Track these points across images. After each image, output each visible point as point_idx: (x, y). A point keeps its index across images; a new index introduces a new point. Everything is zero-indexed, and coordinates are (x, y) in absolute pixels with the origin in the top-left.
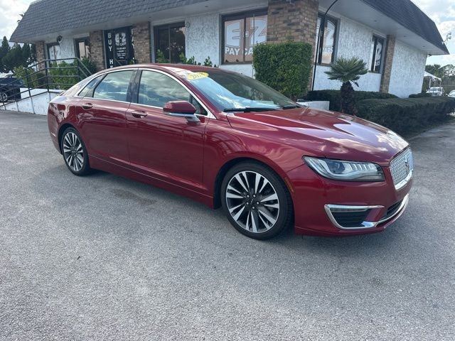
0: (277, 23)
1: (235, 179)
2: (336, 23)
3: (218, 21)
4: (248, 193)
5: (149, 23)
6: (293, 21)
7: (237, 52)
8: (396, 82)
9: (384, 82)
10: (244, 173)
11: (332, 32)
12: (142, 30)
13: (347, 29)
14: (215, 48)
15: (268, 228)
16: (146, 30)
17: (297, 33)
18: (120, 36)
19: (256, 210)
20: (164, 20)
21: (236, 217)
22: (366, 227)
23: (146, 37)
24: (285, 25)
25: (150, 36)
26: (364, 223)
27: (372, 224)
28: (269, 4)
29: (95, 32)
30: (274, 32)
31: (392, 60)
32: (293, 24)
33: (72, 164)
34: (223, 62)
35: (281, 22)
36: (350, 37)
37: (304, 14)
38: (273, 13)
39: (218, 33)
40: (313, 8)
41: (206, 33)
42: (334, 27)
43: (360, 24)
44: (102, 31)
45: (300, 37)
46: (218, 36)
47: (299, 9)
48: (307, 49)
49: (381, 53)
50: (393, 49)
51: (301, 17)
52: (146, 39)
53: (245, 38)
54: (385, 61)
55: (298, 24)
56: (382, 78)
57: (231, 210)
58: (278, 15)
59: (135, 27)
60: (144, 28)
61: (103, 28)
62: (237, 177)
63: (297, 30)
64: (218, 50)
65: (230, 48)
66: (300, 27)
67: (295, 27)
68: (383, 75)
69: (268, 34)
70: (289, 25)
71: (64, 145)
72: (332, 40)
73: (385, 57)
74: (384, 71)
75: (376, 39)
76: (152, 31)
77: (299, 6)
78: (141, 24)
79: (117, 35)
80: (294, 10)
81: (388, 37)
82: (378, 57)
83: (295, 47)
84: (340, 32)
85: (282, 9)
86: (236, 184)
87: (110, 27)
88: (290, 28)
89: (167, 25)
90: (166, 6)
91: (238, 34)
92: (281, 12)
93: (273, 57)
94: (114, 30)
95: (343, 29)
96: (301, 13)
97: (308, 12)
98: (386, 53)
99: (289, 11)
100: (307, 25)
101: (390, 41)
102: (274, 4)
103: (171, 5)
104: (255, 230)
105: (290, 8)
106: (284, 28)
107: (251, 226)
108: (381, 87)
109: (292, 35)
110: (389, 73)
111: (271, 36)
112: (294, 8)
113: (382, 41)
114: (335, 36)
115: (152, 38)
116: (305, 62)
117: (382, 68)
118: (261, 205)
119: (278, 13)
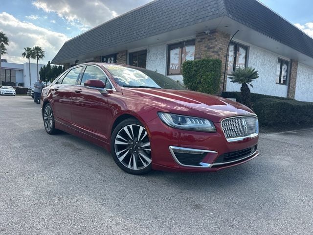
0: (201, 48)
1: (124, 130)
2: (246, 49)
3: (166, 48)
4: (132, 141)
5: (127, 51)
6: (211, 46)
7: (177, 67)
8: (302, 93)
9: (290, 91)
10: (131, 126)
11: (243, 55)
12: (122, 55)
13: (256, 53)
14: (164, 65)
15: (145, 165)
16: (124, 55)
17: (213, 54)
18: (111, 60)
19: (137, 153)
20: (135, 49)
21: (121, 159)
22: (203, 167)
23: (124, 59)
24: (206, 49)
25: (126, 59)
26: (201, 163)
27: (209, 165)
28: (196, 36)
29: (97, 57)
30: (199, 53)
31: (296, 77)
32: (211, 48)
33: (47, 127)
34: (168, 74)
35: (203, 47)
36: (259, 58)
37: (218, 41)
38: (199, 42)
39: (165, 56)
40: (226, 38)
41: (158, 56)
42: (245, 52)
43: (266, 50)
44: (100, 56)
45: (215, 56)
46: (165, 57)
47: (215, 38)
48: (218, 63)
49: (287, 71)
50: (296, 69)
51: (216, 43)
52: (124, 61)
53: (182, 58)
54: (290, 77)
55: (214, 47)
56: (289, 88)
57: (118, 154)
58: (202, 43)
59: (118, 54)
60: (123, 54)
61: (102, 55)
62: (126, 129)
63: (213, 52)
64: (165, 66)
65: (173, 65)
66: (215, 50)
67: (212, 50)
68: (289, 86)
69: (195, 55)
70: (208, 48)
71: (45, 115)
72: (244, 60)
73: (290, 74)
74: (289, 84)
75: (281, 62)
76: (128, 56)
77: (214, 37)
78: (122, 52)
79: (109, 59)
80: (212, 39)
81: (291, 60)
82: (283, 74)
83: (208, 61)
84: (250, 55)
85: (204, 38)
86: (123, 134)
87: (105, 54)
88: (209, 51)
89: (137, 52)
90: (133, 40)
91: (178, 56)
92: (203, 40)
93: (194, 68)
94: (107, 56)
95: (252, 53)
96: (216, 41)
97: (222, 40)
98: (290, 71)
99: (209, 40)
100: (220, 49)
101: (293, 63)
102: (199, 36)
103: (136, 39)
104: (135, 168)
105: (208, 38)
106: (205, 51)
107: (132, 165)
108: (288, 95)
109: (210, 55)
110: (295, 85)
111: (197, 56)
112: (211, 38)
113: (287, 63)
114: (246, 58)
115: (128, 60)
116: (215, 71)
117: (288, 82)
118: (142, 149)
119: (201, 41)
